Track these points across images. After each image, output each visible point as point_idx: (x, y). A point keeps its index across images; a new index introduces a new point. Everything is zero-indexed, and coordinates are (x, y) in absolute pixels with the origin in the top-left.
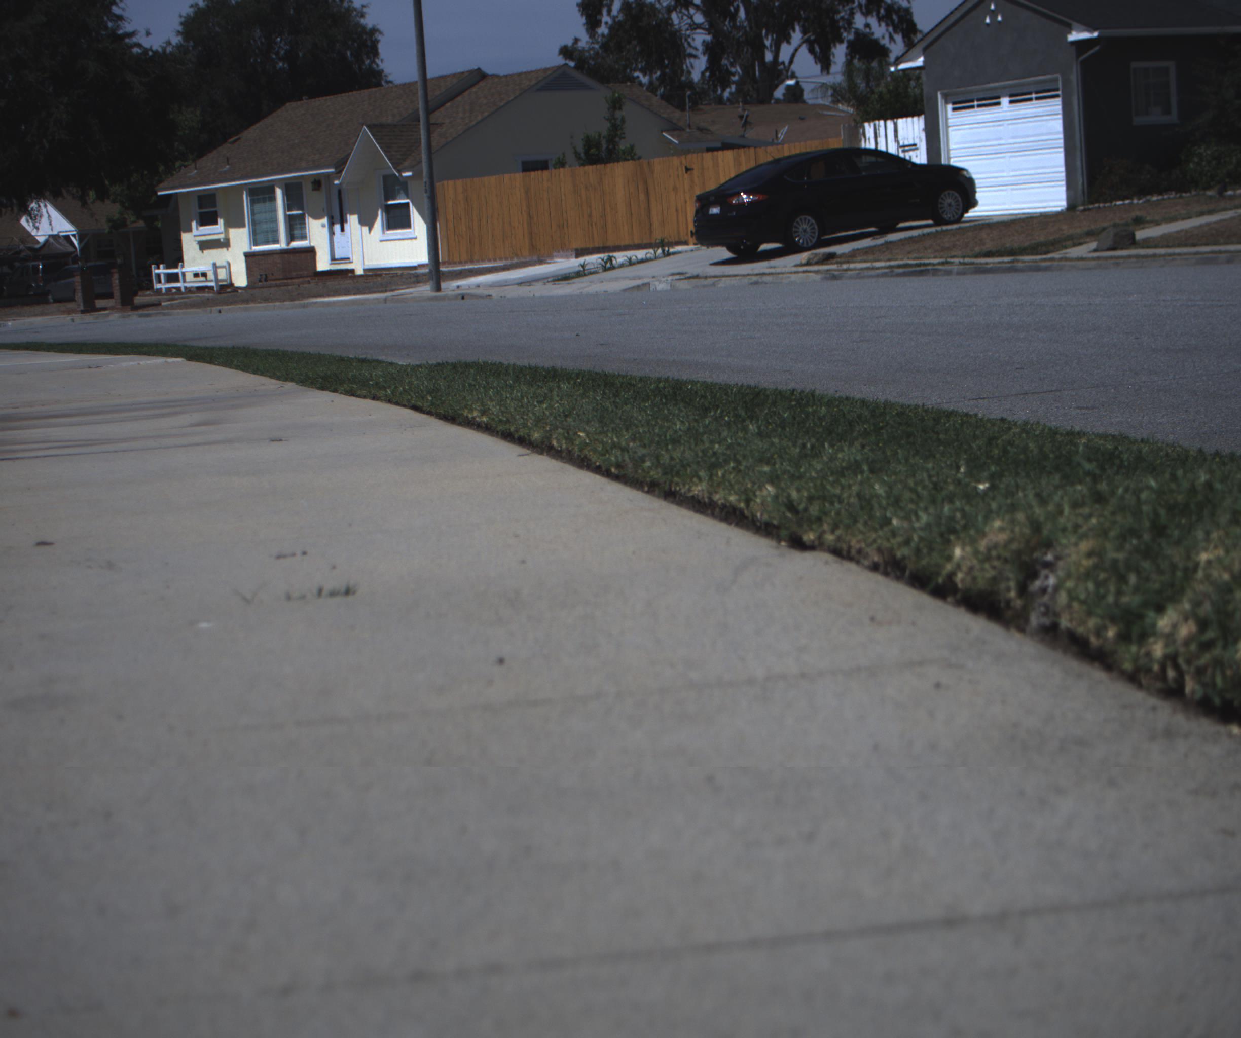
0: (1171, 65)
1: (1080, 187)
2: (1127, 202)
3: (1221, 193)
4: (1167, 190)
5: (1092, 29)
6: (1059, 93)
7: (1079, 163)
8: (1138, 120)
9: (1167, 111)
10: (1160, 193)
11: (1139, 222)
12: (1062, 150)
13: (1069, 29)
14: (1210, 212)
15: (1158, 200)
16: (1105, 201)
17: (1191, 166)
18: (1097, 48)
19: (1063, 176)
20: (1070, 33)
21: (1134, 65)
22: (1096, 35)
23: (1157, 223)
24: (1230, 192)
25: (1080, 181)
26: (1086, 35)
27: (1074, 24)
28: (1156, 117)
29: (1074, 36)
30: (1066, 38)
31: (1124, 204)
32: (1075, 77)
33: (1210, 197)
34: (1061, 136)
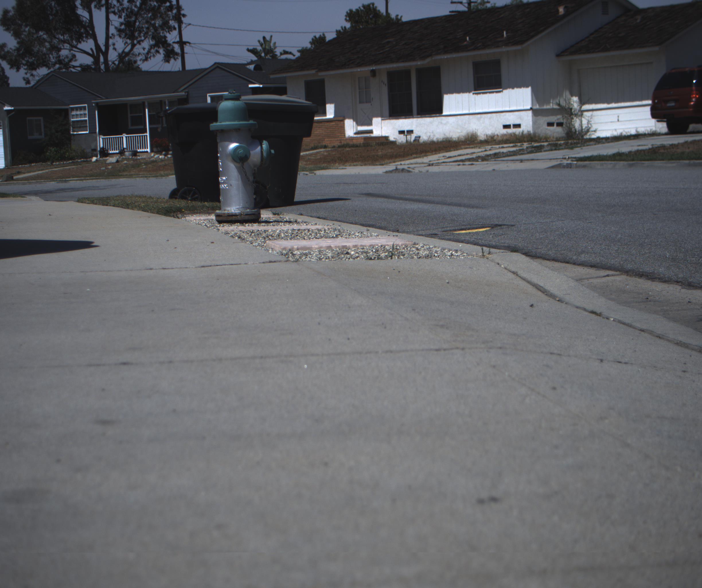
0: (41, 118)
1: (9, 161)
2: (23, 166)
3: (52, 164)
4: (39, 162)
5: (12, 106)
6: (2, 127)
7: (8, 152)
8: (30, 137)
9: (41, 134)
10: (36, 162)
11: (19, 173)
12: (3, 147)
13: (4, 106)
14: (42, 170)
15: (34, 165)
16: (17, 165)
17: (48, 154)
18: (13, 113)
19: (3, 156)
20: (4, 107)
21: (28, 118)
22: (13, 108)
23: (24, 173)
24: (54, 163)
25: (9, 158)
26: (10, 108)
27: (6, 104)
28: (36, 136)
29: (6, 108)
30: (3, 108)
31: (22, 167)
32: (6, 122)
33: (49, 165)
34: (2, 142)
